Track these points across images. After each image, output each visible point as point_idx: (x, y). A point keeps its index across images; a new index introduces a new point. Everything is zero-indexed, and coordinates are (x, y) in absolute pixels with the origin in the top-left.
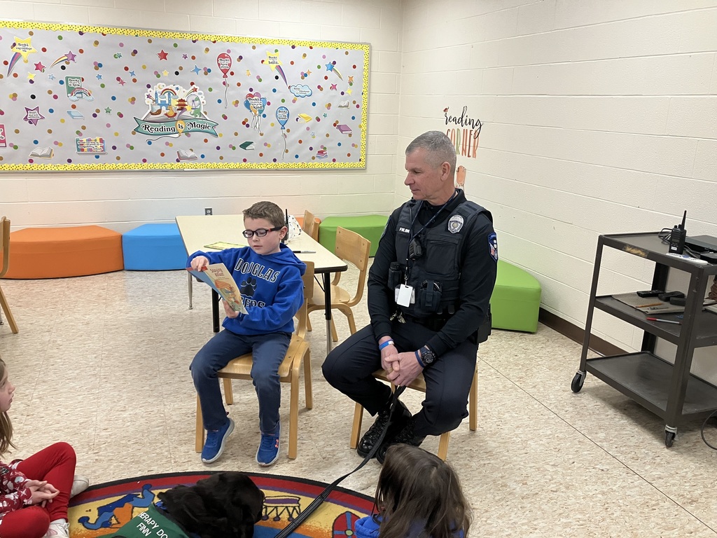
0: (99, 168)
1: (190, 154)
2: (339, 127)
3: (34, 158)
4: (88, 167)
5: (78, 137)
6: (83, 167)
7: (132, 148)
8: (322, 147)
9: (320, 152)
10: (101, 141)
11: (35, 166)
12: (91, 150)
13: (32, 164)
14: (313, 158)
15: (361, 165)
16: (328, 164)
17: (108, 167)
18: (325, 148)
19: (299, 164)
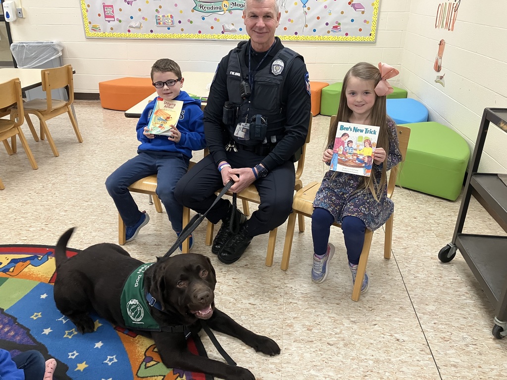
0: (170, 37)
1: (231, 28)
2: (353, 6)
3: (131, 29)
4: (163, 36)
5: (157, 14)
6: (160, 36)
7: (191, 22)
8: (337, 22)
9: (335, 27)
10: (172, 17)
11: (132, 35)
12: (164, 23)
13: (130, 33)
14: (329, 32)
15: (372, 38)
16: (341, 37)
17: (176, 36)
18: (339, 24)
19: (316, 37)
